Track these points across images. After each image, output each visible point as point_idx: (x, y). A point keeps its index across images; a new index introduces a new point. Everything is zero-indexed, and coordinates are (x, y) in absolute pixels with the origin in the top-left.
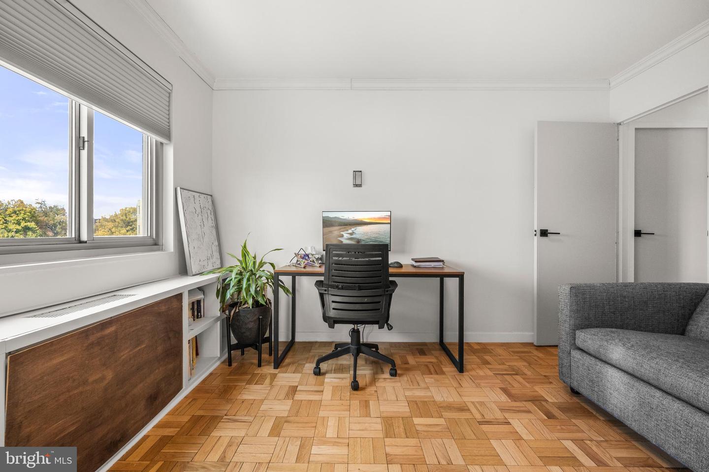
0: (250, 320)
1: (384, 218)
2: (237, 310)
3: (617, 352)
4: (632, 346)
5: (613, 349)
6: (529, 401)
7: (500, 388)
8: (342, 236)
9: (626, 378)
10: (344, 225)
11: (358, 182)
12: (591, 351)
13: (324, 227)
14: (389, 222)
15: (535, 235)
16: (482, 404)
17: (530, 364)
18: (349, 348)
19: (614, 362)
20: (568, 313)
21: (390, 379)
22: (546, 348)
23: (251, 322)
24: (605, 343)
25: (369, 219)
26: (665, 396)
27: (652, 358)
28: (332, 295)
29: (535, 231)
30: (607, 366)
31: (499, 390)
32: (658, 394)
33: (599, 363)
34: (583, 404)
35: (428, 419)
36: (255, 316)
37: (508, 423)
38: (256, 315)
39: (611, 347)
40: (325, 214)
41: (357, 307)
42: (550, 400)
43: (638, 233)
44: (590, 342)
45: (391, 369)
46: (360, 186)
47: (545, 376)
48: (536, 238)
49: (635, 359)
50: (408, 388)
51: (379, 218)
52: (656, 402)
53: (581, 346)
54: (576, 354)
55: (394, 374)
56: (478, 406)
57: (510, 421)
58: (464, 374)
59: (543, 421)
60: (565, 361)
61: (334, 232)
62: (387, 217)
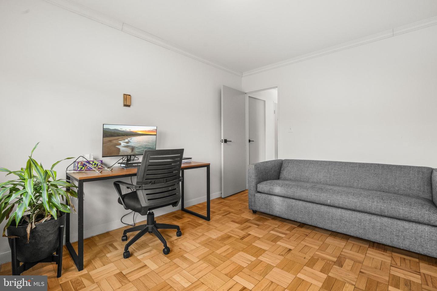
0: (50, 232)
1: (152, 131)
2: (34, 226)
3: (277, 189)
4: (282, 185)
5: (276, 189)
6: (246, 222)
7: (231, 221)
8: (120, 144)
9: (281, 199)
10: (122, 136)
11: (128, 104)
12: (266, 192)
13: (104, 137)
14: (156, 134)
15: (222, 142)
16: (232, 231)
17: (230, 207)
18: (148, 228)
19: (276, 194)
20: (254, 177)
21: (179, 238)
22: (227, 198)
23: (52, 234)
24: (272, 187)
25: (142, 131)
26: (296, 201)
27: (291, 188)
28: (145, 189)
29: (222, 140)
30: (273, 196)
31: (231, 222)
32: (294, 201)
33: (269, 196)
34: (261, 216)
35: (221, 249)
36: (56, 227)
37: (249, 234)
38: (57, 225)
39: (275, 187)
40: (105, 127)
41: (166, 194)
42: (251, 219)
43: (250, 141)
44: (265, 188)
45: (177, 232)
46: (129, 106)
47: (239, 210)
48: (222, 144)
49: (285, 190)
50: (195, 239)
51: (149, 131)
52: (294, 204)
53: (260, 191)
54: (258, 195)
55: (179, 234)
56: (231, 232)
57: (249, 233)
58: (210, 221)
59: (257, 228)
60: (253, 200)
61: (113, 141)
62: (155, 130)
